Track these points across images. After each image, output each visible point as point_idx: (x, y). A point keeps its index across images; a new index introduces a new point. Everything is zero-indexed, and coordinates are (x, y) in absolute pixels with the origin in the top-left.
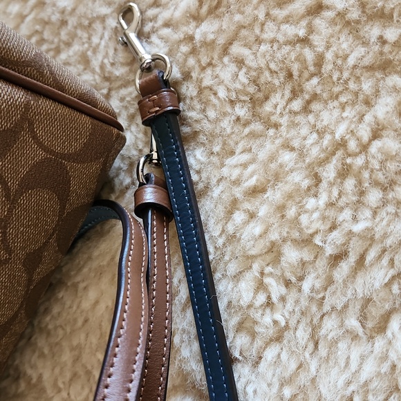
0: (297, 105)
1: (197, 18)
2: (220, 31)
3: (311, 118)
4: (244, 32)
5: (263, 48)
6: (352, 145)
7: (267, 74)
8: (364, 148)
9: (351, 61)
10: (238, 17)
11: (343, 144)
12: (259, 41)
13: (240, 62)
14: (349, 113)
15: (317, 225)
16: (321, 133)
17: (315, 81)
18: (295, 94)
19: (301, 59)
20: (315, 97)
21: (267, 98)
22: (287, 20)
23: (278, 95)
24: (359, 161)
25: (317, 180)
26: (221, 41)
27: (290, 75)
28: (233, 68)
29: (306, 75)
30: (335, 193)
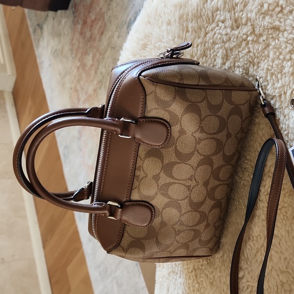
0: (255, 68)
1: (224, 64)
2: (231, 62)
3: (260, 68)
4: (236, 59)
5: (241, 60)
6: (270, 68)
7: (245, 65)
8: (272, 67)
9: (260, 50)
10: (232, 57)
11: (268, 69)
12: (240, 59)
13: (239, 67)
14: (266, 61)
15: (272, 91)
16: (263, 70)
17: (256, 59)
18: (254, 65)
19: (251, 57)
20: (259, 63)
21: (249, 71)
22: (243, 50)
23: (250, 69)
24: (273, 70)
25: (268, 81)
26: (232, 65)
27: (251, 62)
28: (238, 69)
29: (254, 59)
30: (272, 81)
